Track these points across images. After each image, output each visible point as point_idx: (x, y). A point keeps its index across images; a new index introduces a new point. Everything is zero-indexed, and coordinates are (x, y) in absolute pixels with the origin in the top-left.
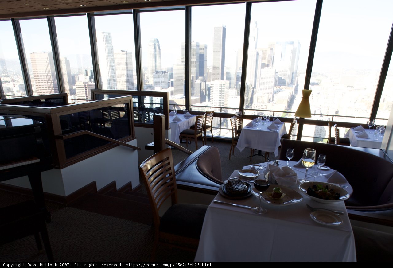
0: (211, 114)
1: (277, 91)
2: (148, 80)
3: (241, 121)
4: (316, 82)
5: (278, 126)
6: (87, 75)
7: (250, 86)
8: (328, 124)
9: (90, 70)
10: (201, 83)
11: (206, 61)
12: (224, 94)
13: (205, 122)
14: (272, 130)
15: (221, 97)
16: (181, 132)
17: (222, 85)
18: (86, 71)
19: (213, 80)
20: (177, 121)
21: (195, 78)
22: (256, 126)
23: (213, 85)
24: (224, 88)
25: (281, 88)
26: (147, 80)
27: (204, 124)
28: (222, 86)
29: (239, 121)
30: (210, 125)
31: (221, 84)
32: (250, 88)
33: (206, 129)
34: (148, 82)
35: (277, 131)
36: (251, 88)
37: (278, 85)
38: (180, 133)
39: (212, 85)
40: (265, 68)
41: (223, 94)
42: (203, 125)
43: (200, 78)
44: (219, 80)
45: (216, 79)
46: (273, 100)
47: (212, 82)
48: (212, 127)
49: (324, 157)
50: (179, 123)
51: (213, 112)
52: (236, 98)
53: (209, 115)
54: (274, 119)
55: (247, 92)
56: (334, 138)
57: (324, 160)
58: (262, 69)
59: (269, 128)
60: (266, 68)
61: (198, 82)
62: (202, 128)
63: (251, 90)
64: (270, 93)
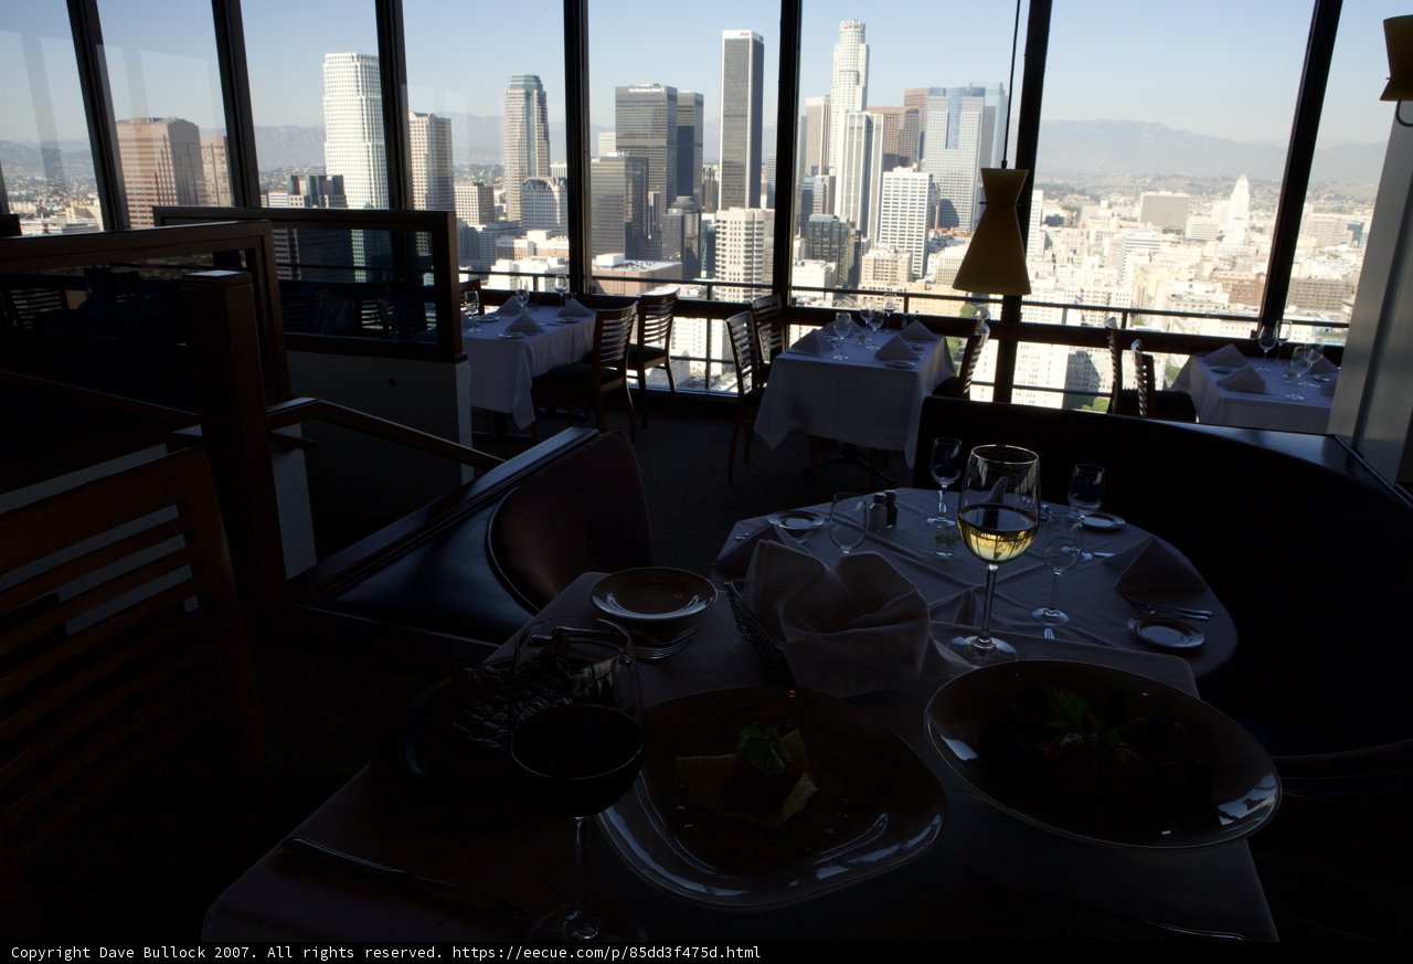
0: (664, 307)
1: (938, 244)
2: (504, 206)
3: (779, 329)
4: (1063, 214)
5: (918, 349)
6: (296, 191)
7: (849, 226)
8: (1108, 341)
9: (307, 177)
10: (683, 219)
11: (701, 145)
12: (761, 251)
13: (641, 336)
14: (891, 363)
15: (752, 263)
16: (537, 375)
17: (753, 223)
18: (295, 180)
19: (725, 208)
20: (525, 332)
21: (663, 201)
22: (832, 349)
23: (724, 222)
24: (761, 234)
25: (950, 233)
26: (501, 208)
27: (634, 341)
28: (756, 225)
29: (773, 331)
30: (663, 346)
31: (751, 220)
32: (847, 233)
33: (646, 364)
34: (505, 215)
35: (912, 367)
36: (853, 232)
37: (941, 225)
38: (534, 380)
39: (721, 224)
40: (895, 169)
41: (757, 251)
42: (626, 347)
43: (681, 199)
44: (743, 206)
45: (734, 206)
46: (924, 273)
47: (721, 214)
48: (672, 353)
49: (1095, 478)
50: (529, 340)
51: (673, 296)
52: (803, 264)
53: (658, 309)
54: (904, 322)
55: (840, 247)
56: (1133, 393)
57: (1099, 485)
58: (886, 174)
59: (879, 356)
60: (899, 171)
61: (674, 211)
62: (624, 359)
63: (852, 241)
64: (914, 249)
